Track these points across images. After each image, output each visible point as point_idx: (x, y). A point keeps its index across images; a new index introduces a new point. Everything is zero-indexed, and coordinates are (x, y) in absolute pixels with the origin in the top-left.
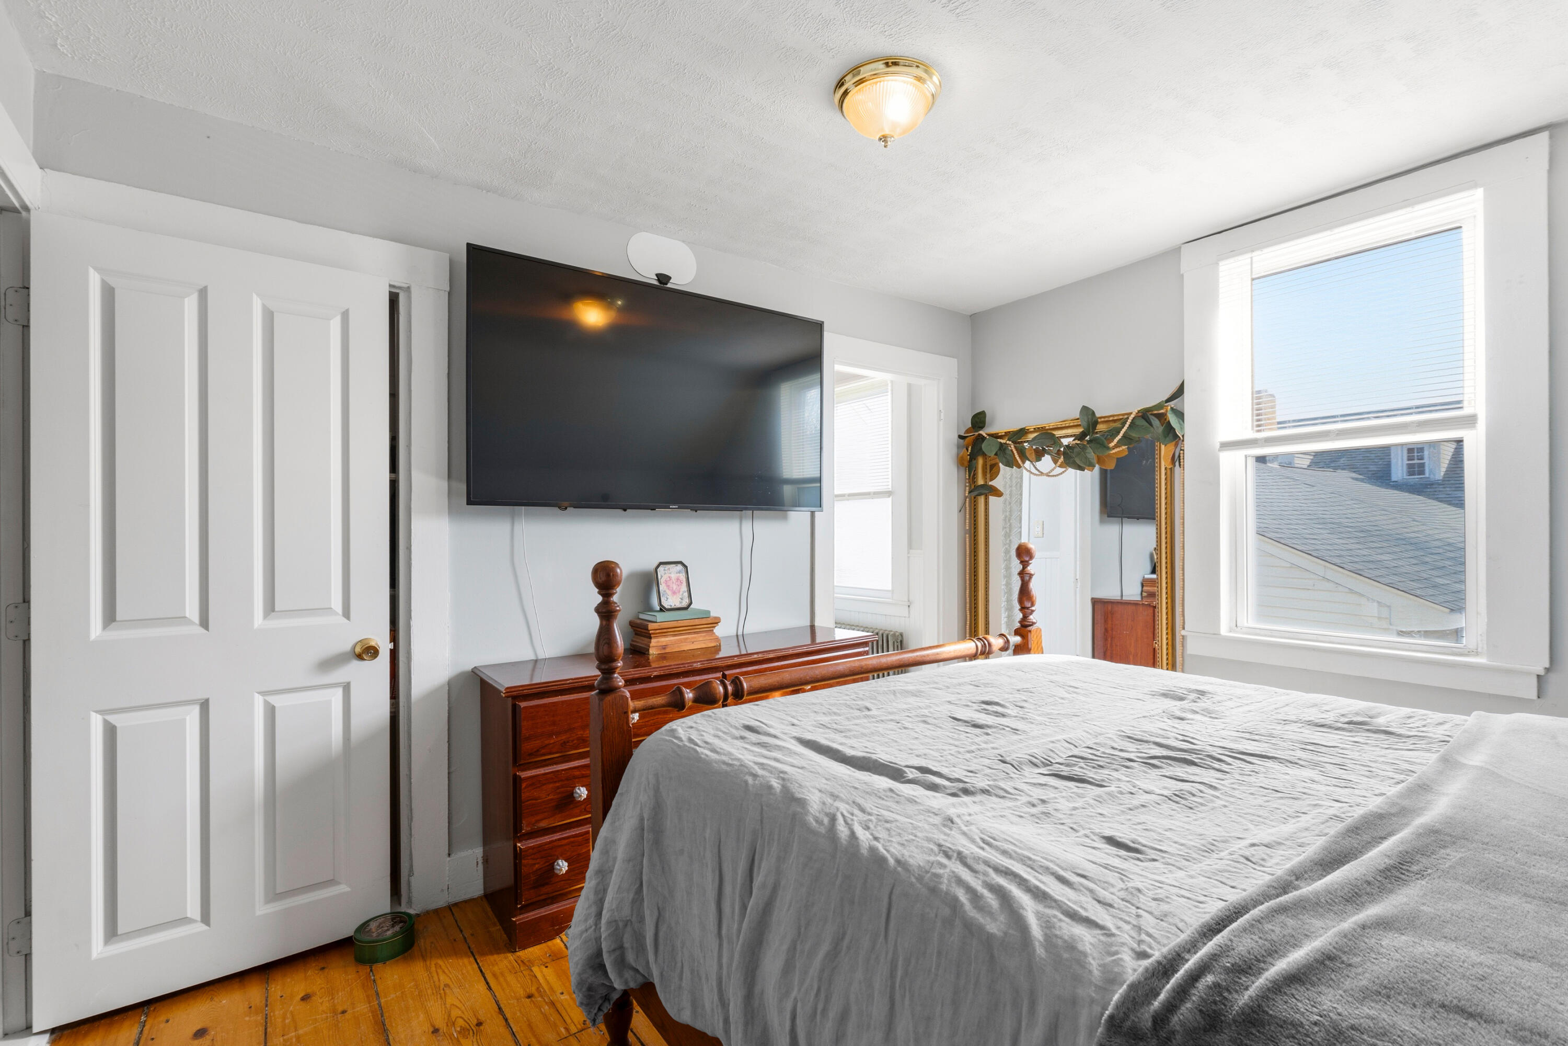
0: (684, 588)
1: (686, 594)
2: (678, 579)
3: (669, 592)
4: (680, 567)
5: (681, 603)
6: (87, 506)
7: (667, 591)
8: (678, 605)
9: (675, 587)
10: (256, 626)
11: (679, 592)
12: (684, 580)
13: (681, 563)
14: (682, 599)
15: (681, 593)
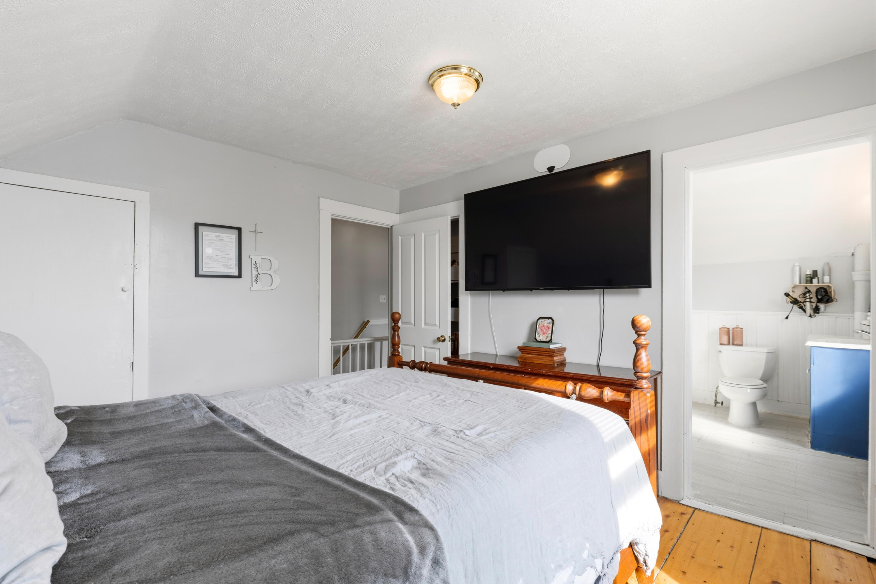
0: (550, 332)
1: (550, 335)
2: (547, 327)
3: (541, 333)
4: (550, 320)
5: (546, 339)
6: (399, 294)
7: (541, 332)
8: (544, 340)
9: (545, 330)
10: (422, 327)
11: (546, 333)
12: (551, 327)
13: (551, 318)
14: (547, 337)
15: (548, 334)
